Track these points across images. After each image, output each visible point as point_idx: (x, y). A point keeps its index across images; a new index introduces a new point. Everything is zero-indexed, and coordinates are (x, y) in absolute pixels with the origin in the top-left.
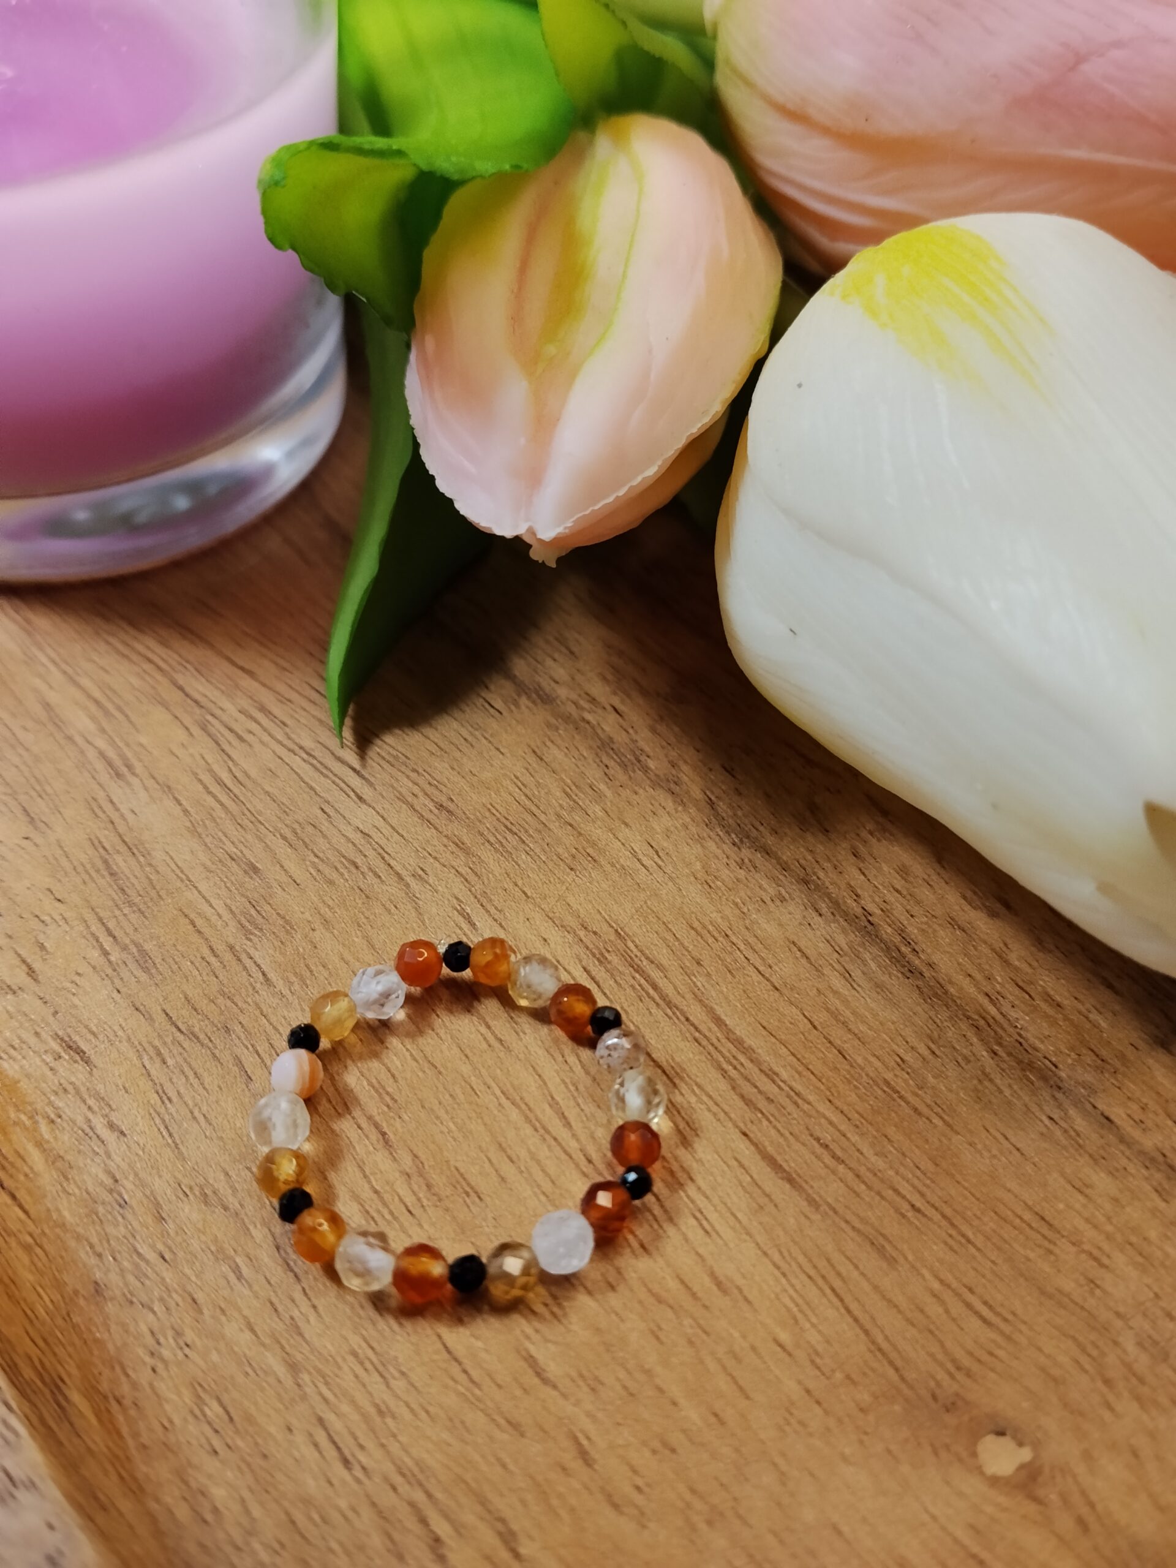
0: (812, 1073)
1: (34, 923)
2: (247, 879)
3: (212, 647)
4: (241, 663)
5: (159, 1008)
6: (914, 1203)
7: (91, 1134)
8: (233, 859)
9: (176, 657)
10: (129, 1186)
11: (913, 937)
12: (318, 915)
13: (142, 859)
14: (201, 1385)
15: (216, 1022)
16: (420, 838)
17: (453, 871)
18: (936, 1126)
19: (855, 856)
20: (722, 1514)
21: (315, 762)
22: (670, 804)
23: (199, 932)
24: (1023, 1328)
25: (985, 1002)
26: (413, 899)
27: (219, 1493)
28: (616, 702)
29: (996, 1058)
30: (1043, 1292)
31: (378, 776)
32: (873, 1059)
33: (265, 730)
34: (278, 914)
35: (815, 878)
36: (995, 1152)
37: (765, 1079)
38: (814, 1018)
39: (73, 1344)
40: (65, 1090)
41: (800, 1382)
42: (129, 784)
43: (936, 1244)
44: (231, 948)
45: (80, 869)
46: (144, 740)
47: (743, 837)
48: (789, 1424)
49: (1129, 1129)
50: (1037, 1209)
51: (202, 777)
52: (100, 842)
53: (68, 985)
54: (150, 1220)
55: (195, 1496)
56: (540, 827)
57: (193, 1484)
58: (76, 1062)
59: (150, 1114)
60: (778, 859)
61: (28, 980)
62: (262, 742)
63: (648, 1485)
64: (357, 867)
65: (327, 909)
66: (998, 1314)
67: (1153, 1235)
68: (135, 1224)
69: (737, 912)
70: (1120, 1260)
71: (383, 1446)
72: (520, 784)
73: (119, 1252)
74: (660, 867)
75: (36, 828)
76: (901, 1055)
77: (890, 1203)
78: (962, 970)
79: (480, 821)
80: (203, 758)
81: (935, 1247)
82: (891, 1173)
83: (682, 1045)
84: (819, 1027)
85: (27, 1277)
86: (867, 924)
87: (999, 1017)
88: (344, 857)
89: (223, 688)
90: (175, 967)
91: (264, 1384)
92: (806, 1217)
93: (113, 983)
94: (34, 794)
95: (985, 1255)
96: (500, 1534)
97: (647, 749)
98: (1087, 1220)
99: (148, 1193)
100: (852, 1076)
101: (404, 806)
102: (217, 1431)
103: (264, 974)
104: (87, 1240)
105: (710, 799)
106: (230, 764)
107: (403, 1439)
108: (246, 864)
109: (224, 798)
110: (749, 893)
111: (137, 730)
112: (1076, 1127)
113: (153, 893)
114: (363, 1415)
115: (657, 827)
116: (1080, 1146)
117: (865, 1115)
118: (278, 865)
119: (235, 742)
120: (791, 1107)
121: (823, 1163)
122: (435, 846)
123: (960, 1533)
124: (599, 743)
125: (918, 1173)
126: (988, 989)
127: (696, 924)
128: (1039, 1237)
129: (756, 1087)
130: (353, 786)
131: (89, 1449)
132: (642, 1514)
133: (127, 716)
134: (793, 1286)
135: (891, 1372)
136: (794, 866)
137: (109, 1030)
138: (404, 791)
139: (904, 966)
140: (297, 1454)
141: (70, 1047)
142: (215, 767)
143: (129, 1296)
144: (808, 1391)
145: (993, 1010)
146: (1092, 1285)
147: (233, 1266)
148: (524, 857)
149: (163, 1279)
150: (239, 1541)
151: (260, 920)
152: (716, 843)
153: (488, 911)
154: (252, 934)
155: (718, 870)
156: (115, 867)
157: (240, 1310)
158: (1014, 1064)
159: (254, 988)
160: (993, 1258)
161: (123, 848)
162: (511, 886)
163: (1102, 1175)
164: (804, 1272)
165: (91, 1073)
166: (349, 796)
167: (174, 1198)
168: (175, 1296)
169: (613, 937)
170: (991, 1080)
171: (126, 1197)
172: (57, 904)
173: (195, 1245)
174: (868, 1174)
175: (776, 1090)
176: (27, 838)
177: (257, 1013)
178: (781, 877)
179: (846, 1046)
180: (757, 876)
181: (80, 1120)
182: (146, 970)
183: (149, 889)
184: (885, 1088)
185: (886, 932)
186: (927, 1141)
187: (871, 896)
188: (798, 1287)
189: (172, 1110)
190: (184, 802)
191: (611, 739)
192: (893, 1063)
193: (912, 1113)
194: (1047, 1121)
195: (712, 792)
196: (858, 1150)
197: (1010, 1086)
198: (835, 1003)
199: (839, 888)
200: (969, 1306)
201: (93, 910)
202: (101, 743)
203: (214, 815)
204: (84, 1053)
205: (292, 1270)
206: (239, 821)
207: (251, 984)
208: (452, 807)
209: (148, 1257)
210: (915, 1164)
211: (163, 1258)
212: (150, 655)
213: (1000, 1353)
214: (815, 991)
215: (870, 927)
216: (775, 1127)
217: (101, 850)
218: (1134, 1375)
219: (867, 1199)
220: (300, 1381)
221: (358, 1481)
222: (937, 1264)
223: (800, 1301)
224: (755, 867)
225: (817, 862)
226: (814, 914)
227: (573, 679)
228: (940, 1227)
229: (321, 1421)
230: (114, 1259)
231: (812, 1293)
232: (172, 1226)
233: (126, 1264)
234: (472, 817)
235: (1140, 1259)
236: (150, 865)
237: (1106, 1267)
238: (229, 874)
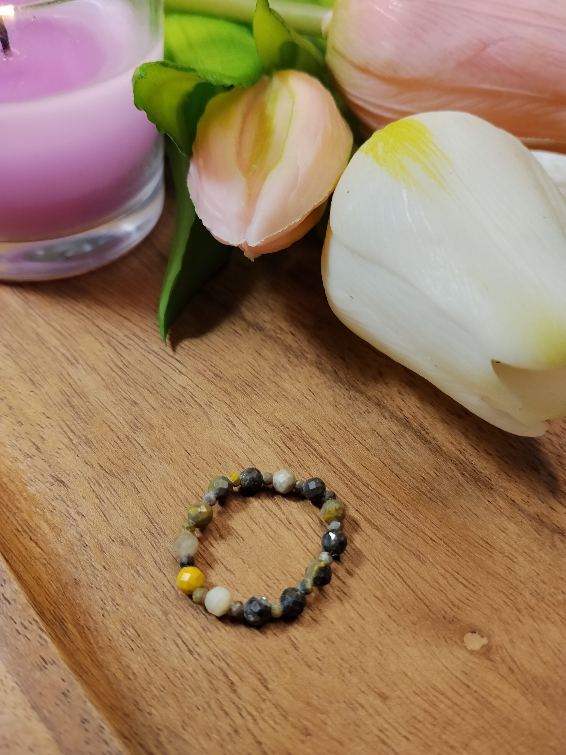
0: (385, 485)
1: (38, 427)
2: (132, 407)
3: (110, 308)
4: (124, 315)
5: (96, 463)
6: (431, 537)
7: (69, 517)
8: (125, 399)
9: (94, 312)
10: (88, 538)
11: (426, 427)
12: (165, 422)
13: (84, 399)
14: (124, 621)
15: (122, 468)
16: (208, 389)
17: (224, 403)
18: (439, 506)
19: (400, 393)
20: (355, 669)
21: (159, 357)
22: (317, 373)
23: (112, 430)
24: (481, 588)
25: (458, 453)
26: (207, 415)
27: (135, 667)
28: (292, 330)
29: (464, 477)
30: (489, 573)
31: (188, 362)
32: (411, 478)
33: (136, 343)
34: (147, 422)
35: (382, 403)
36: (465, 516)
37: (365, 488)
38: (385, 461)
39: (67, 605)
40: (56, 498)
41: (386, 613)
42: (77, 367)
43: (442, 554)
44: (127, 437)
45: (57, 404)
46: (82, 348)
47: (351, 386)
48: (382, 630)
49: (523, 505)
50: (485, 539)
51: (110, 364)
52: (65, 392)
53: (55, 454)
54: (98, 552)
55: (125, 668)
56: (261, 383)
57: (124, 664)
58: (60, 486)
59: (95, 508)
60: (366, 395)
61: (37, 452)
62: (135, 349)
63: (323, 657)
64: (181, 402)
65: (169, 420)
66: (470, 583)
67: (535, 549)
68: (92, 554)
69: (349, 417)
70: (521, 559)
71: (206, 644)
72: (251, 365)
73: (85, 566)
74: (314, 399)
75: (36, 387)
76: (424, 477)
77: (421, 538)
78: (448, 440)
79: (234, 381)
80: (109, 356)
81: (441, 556)
82: (421, 525)
83: (328, 474)
84: (387, 465)
85: (45, 577)
86: (406, 422)
87: (465, 460)
88: (175, 397)
89: (117, 326)
90: (102, 445)
91: (153, 620)
92: (386, 544)
93: (75, 452)
94: (34, 372)
95: (463, 558)
96: (260, 680)
97: (306, 350)
98: (506, 543)
99: (96, 541)
100: (402, 485)
101: (200, 375)
102: (133, 641)
103: (142, 447)
104: (70, 561)
105: (335, 370)
106: (122, 358)
107: (215, 641)
108: (132, 401)
109: (120, 373)
110: (354, 410)
111: (79, 345)
112: (500, 505)
113: (91, 414)
114: (196, 631)
115: (313, 384)
116: (502, 512)
117: (409, 501)
118: (146, 401)
119: (123, 349)
120: (376, 499)
121: (392, 522)
122: (215, 392)
123: (458, 674)
124: (285, 348)
125: (433, 525)
126: (459, 448)
127: (332, 423)
128: (486, 550)
129: (361, 491)
130: (177, 367)
131: (78, 649)
132: (321, 669)
133: (74, 339)
134: (381, 573)
135: (425, 608)
136: (373, 398)
137: (74, 472)
138: (200, 369)
139: (423, 439)
140: (169, 649)
141: (57, 480)
142: (115, 360)
143: (90, 584)
144: (390, 616)
145: (462, 457)
146: (510, 570)
147: (136, 570)
148: (255, 396)
149: (105, 577)
150: (145, 687)
151: (139, 424)
152: (339, 389)
153: (240, 419)
154: (136, 431)
155: (340, 400)
156: (72, 403)
157: (140, 589)
158: (472, 479)
159: (138, 454)
160: (467, 560)
161: (76, 395)
162: (250, 408)
163: (512, 524)
164: (386, 567)
165: (67, 491)
166: (175, 371)
167: (108, 543)
168: (110, 583)
169: (296, 429)
170: (462, 486)
171: (87, 543)
172: (48, 419)
173: (119, 562)
174: (411, 526)
175: (370, 492)
176: (32, 391)
177: (140, 464)
178: (368, 403)
179: (399, 473)
180: (357, 402)
181: (64, 511)
182: (90, 447)
183: (89, 412)
184: (417, 490)
185: (414, 425)
186: (436, 512)
187: (407, 410)
188: (383, 573)
189: (105, 506)
190: (102, 375)
191: (290, 346)
192: (420, 480)
193: (429, 500)
194: (487, 503)
195: (336, 368)
196: (406, 516)
197: (471, 488)
198: (394, 455)
199: (393, 407)
200: (457, 580)
201: (64, 421)
202: (63, 350)
203: (116, 380)
204: (64, 482)
205: (162, 572)
206: (127, 383)
207: (137, 452)
208: (221, 375)
209: (98, 568)
210: (431, 521)
211: (105, 568)
212: (83, 312)
213: (471, 599)
214: (385, 450)
215: (407, 423)
216: (370, 507)
217: (66, 396)
218: (530, 607)
219: (411, 536)
220: (169, 618)
221: (196, 659)
222: (443, 562)
223: (384, 579)
224: (356, 399)
225: (383, 396)
226: (383, 418)
227: (272, 320)
228: (443, 547)
229: (179, 635)
230: (83, 569)
231: (390, 576)
232: (108, 554)
233: (88, 571)
234: (231, 379)
235: (530, 559)
236: (88, 402)
237: (515, 562)
238: (124, 405)
